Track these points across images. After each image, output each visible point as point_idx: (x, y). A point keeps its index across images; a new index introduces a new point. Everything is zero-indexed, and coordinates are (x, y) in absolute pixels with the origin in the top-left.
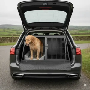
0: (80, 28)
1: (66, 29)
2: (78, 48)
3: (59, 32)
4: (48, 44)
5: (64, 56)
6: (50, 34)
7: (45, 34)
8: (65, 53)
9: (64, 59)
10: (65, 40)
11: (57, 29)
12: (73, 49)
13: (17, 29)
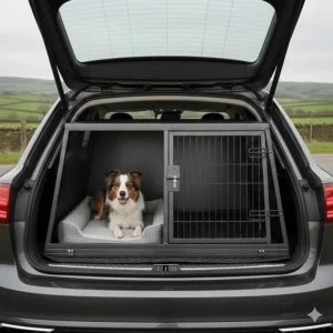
0: (305, 93)
1: (266, 90)
2: (328, 184)
3: (227, 107)
4: (178, 167)
5: (257, 224)
6: (186, 114)
7: (159, 117)
8: (263, 208)
9: (259, 239)
10: (263, 146)
11: (219, 90)
12: (305, 189)
13: (44, 95)
